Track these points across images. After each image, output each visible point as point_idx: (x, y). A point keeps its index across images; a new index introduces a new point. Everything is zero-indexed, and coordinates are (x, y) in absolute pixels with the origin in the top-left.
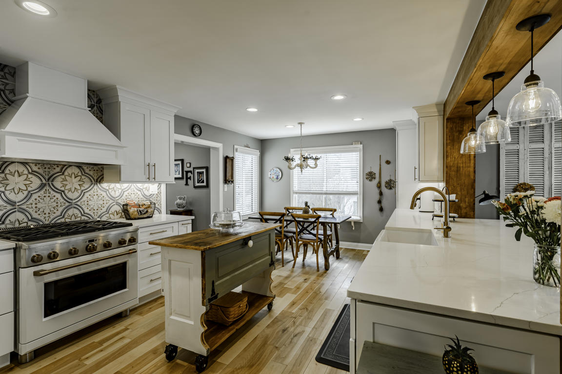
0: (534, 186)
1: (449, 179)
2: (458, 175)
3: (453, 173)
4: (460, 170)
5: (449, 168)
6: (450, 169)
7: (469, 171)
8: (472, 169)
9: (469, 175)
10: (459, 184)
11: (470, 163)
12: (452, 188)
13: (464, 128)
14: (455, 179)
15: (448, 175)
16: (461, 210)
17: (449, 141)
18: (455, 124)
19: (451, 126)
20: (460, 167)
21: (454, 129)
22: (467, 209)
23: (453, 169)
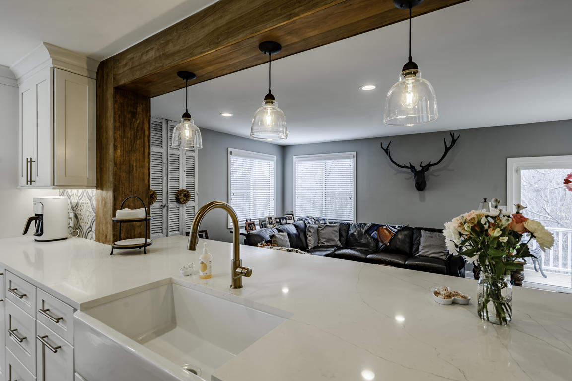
0: (156, 192)
1: (119, 184)
2: (130, 177)
3: (124, 174)
4: (132, 170)
5: (118, 166)
6: (120, 168)
7: (144, 173)
8: (146, 171)
9: (143, 179)
10: (131, 192)
11: (144, 161)
12: (122, 197)
13: (138, 109)
14: (126, 184)
15: (117, 177)
16: (134, 229)
17: (118, 124)
18: (126, 100)
19: (121, 101)
20: (132, 166)
21: (126, 108)
22: (141, 227)
23: (124, 167)
